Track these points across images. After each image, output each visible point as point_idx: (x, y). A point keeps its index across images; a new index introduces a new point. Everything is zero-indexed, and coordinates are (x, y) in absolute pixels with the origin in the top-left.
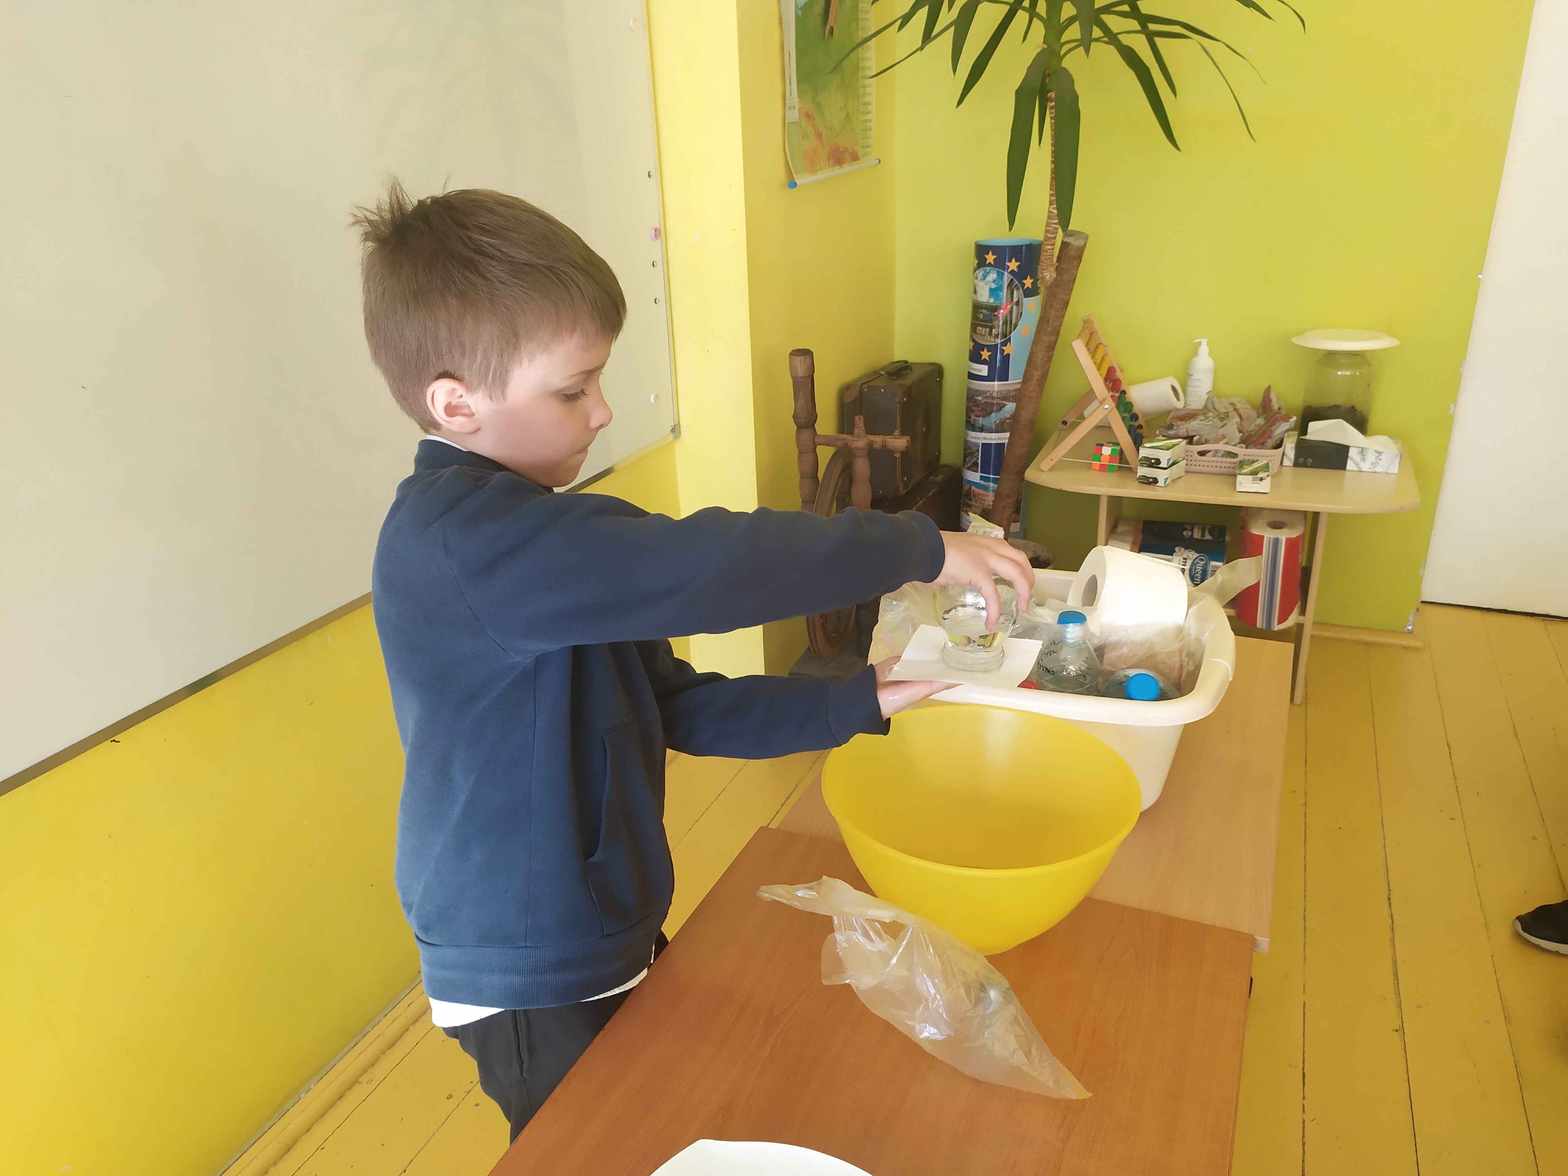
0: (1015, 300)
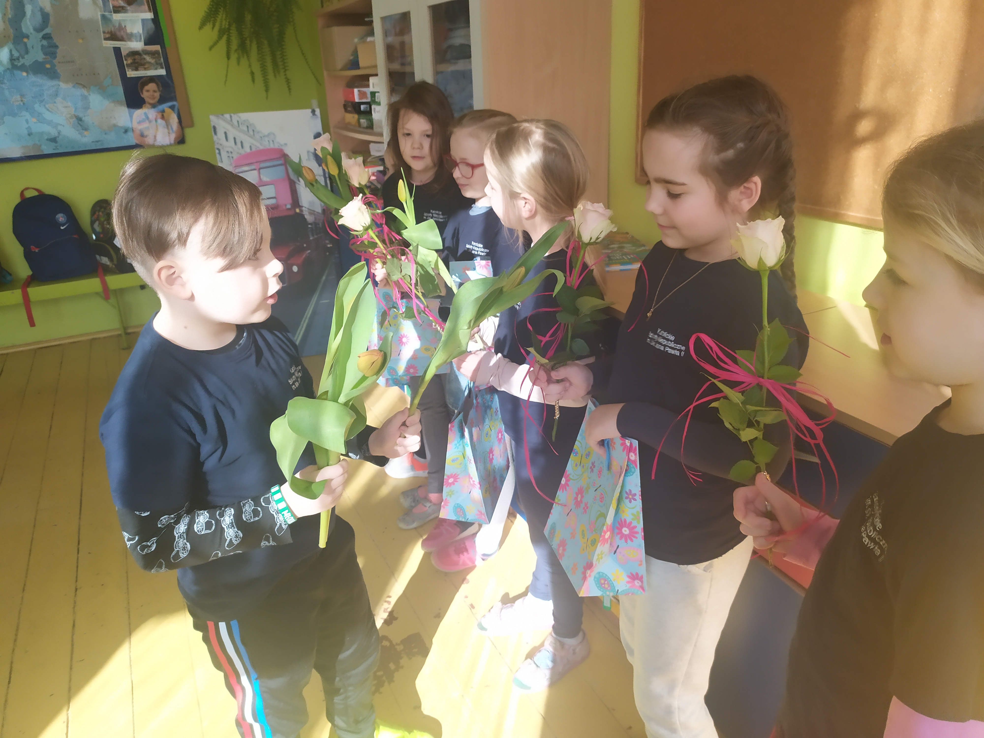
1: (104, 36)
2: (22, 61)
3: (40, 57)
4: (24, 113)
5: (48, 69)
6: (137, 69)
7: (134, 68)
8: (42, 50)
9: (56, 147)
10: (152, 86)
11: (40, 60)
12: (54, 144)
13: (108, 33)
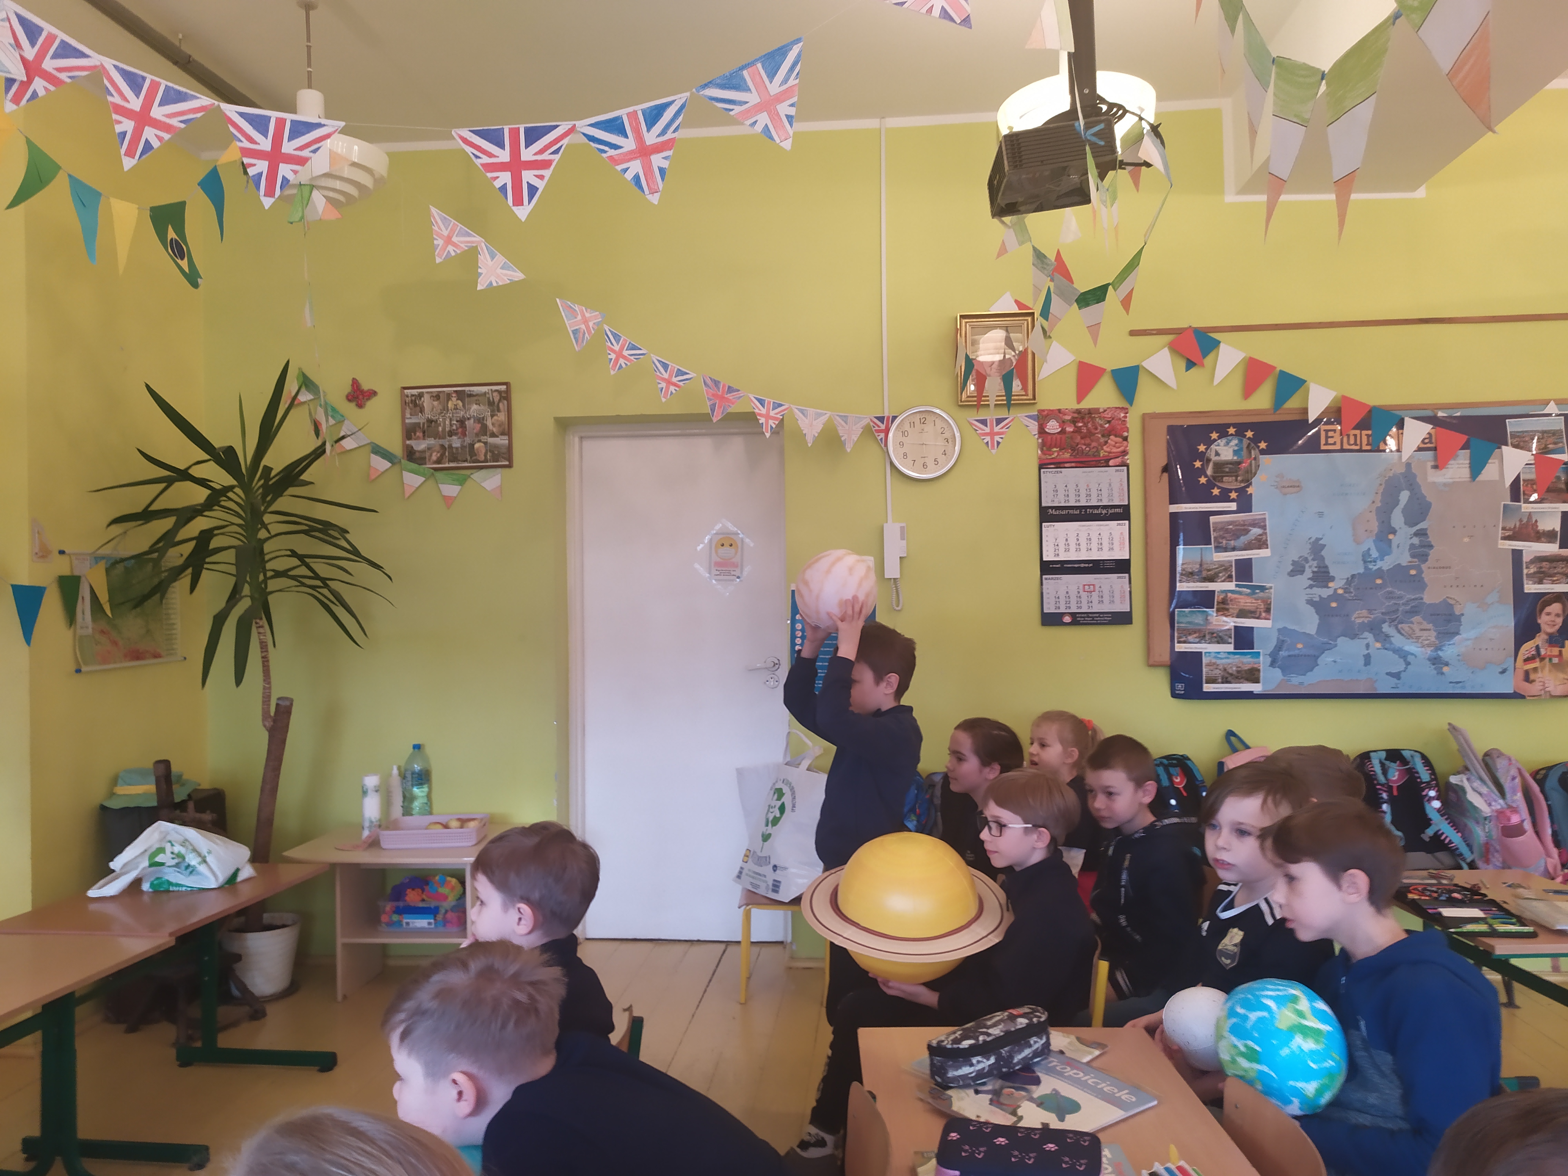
0: (1253, 456)
1: (1502, 533)
2: (1379, 564)
3: (1405, 559)
4: (1366, 634)
5: (1414, 575)
6: (1540, 582)
7: (1536, 580)
8: (1410, 550)
9: (1396, 684)
10: (1556, 607)
11: (1404, 564)
12: (1395, 680)
13: (1510, 530)
